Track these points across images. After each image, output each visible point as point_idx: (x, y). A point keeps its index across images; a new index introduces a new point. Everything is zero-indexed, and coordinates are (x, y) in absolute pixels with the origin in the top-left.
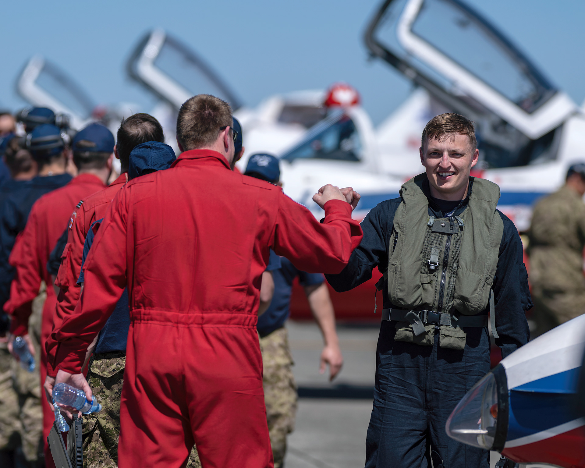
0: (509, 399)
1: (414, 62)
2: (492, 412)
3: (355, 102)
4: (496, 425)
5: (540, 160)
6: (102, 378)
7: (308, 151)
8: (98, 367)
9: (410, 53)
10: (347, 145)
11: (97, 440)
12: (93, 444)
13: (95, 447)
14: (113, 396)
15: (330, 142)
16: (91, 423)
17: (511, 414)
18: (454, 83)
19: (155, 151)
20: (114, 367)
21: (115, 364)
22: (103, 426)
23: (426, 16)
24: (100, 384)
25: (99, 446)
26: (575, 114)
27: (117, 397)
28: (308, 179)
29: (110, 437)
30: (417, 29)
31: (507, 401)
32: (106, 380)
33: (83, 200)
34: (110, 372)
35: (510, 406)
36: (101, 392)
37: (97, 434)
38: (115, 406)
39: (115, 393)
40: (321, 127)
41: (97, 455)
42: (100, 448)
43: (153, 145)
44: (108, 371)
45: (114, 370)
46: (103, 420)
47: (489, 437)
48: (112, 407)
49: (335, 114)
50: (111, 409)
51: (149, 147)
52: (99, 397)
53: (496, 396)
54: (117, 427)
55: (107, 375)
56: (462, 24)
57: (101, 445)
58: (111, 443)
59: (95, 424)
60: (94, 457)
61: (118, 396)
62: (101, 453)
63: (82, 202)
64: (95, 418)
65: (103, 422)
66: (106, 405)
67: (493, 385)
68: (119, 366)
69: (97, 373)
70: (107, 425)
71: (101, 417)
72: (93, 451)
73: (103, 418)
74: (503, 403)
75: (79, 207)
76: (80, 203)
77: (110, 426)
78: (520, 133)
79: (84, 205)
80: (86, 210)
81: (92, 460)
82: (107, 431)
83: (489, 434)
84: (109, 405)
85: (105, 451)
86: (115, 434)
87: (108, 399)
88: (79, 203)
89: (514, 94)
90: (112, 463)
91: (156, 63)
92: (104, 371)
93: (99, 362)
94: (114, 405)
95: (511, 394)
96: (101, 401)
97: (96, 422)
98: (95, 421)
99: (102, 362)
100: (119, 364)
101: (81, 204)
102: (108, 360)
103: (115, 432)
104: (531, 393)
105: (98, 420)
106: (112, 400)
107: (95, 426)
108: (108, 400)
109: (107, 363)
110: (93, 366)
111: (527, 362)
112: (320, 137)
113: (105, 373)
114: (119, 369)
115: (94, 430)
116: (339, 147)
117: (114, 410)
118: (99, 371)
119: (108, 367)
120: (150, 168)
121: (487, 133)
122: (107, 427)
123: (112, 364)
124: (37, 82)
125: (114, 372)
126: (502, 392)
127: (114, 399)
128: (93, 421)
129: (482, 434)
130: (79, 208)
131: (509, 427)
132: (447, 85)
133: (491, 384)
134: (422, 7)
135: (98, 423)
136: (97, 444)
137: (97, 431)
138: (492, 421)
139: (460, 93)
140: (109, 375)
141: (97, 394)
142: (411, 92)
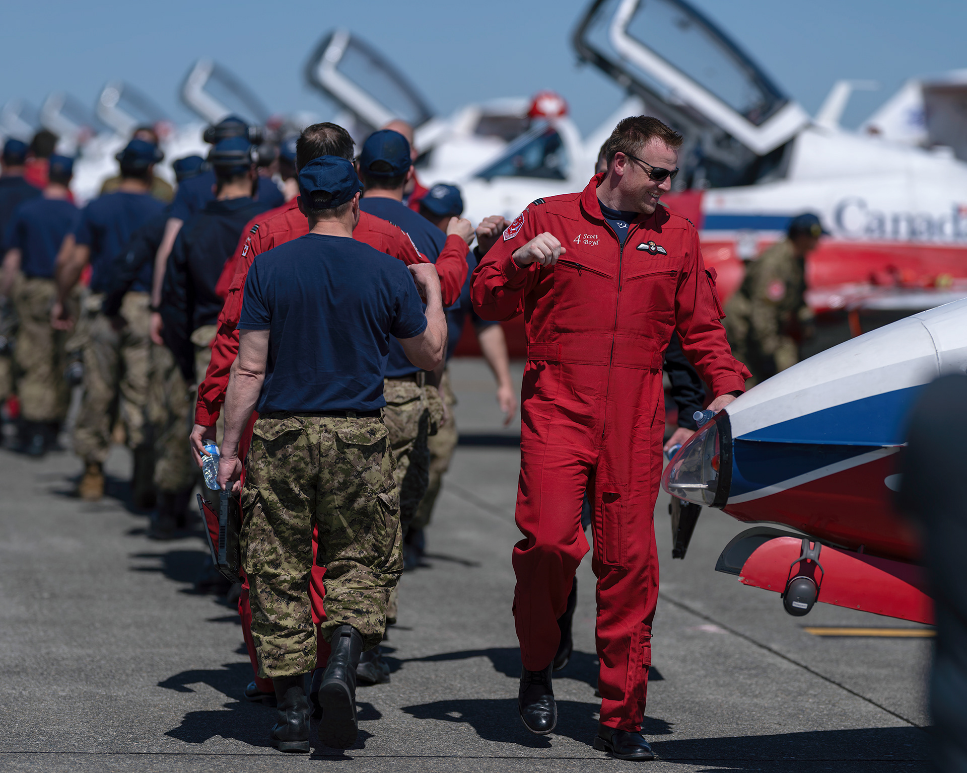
0: (733, 449)
1: (629, 68)
2: (714, 464)
3: (563, 112)
4: (717, 478)
5: (767, 178)
6: (264, 441)
7: (508, 168)
8: (261, 427)
9: (624, 57)
10: (553, 162)
11: (259, 515)
12: (255, 520)
13: (257, 523)
14: (276, 463)
15: (533, 157)
16: (252, 495)
17: (734, 466)
18: (673, 91)
19: (326, 168)
20: (278, 428)
21: (280, 425)
22: (265, 498)
23: (643, 16)
24: (262, 448)
25: (261, 522)
26: (809, 126)
27: (280, 464)
28: (508, 200)
29: (274, 511)
30: (633, 30)
31: (731, 452)
32: (269, 443)
33: (257, 224)
34: (273, 435)
35: (733, 457)
36: (262, 457)
37: (259, 507)
38: (279, 475)
39: (279, 460)
40: (523, 140)
41: (258, 532)
42: (262, 524)
43: (324, 161)
44: (271, 433)
45: (277, 432)
46: (265, 491)
47: (710, 492)
48: (275, 476)
49: (539, 125)
50: (274, 478)
51: (320, 164)
52: (261, 463)
53: (718, 446)
54: (282, 498)
55: (270, 437)
56: (683, 25)
57: (264, 521)
58: (276, 519)
59: (256, 496)
60: (255, 535)
61: (282, 463)
62: (264, 530)
63: (258, 227)
64: (256, 488)
65: (266, 494)
66: (268, 473)
67: (714, 433)
68: (284, 427)
69: (259, 434)
70: (270, 497)
71: (262, 488)
72: (254, 527)
73: (266, 489)
74: (726, 454)
75: (255, 232)
76: (256, 227)
77: (274, 497)
78: (746, 148)
79: (260, 230)
80: (262, 236)
81: (253, 539)
82: (270, 504)
83: (709, 489)
84: (272, 473)
85: (269, 528)
86: (280, 507)
87: (271, 465)
88: (253, 228)
89: (740, 103)
90: (277, 542)
91: (339, 67)
92: (266, 433)
93: (263, 422)
94: (277, 473)
95: (735, 444)
96: (263, 468)
97: (258, 493)
98: (256, 492)
99: (266, 422)
100: (284, 425)
101: (256, 229)
102: (272, 420)
103: (280, 505)
104: (757, 442)
105: (259, 491)
106: (276, 467)
107: (256, 499)
108: (271, 467)
109: (271, 422)
110: (255, 426)
111: (753, 408)
112: (522, 152)
113: (268, 435)
114: (283, 430)
115: (254, 504)
116: (542, 163)
117: (277, 479)
118: (262, 432)
119: (272, 427)
120: (319, 189)
121: (709, 148)
122: (270, 499)
123: (276, 425)
124: (205, 88)
125: (277, 434)
126: (724, 442)
127: (277, 467)
128: (253, 492)
129: (702, 489)
130: (254, 234)
131: (732, 481)
132: (664, 93)
133: (713, 433)
134: (638, 7)
135: (259, 494)
136: (259, 520)
137: (259, 505)
138: (714, 474)
139: (679, 102)
140: (272, 437)
141: (259, 460)
142: (624, 100)
